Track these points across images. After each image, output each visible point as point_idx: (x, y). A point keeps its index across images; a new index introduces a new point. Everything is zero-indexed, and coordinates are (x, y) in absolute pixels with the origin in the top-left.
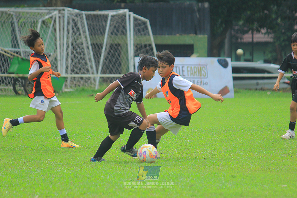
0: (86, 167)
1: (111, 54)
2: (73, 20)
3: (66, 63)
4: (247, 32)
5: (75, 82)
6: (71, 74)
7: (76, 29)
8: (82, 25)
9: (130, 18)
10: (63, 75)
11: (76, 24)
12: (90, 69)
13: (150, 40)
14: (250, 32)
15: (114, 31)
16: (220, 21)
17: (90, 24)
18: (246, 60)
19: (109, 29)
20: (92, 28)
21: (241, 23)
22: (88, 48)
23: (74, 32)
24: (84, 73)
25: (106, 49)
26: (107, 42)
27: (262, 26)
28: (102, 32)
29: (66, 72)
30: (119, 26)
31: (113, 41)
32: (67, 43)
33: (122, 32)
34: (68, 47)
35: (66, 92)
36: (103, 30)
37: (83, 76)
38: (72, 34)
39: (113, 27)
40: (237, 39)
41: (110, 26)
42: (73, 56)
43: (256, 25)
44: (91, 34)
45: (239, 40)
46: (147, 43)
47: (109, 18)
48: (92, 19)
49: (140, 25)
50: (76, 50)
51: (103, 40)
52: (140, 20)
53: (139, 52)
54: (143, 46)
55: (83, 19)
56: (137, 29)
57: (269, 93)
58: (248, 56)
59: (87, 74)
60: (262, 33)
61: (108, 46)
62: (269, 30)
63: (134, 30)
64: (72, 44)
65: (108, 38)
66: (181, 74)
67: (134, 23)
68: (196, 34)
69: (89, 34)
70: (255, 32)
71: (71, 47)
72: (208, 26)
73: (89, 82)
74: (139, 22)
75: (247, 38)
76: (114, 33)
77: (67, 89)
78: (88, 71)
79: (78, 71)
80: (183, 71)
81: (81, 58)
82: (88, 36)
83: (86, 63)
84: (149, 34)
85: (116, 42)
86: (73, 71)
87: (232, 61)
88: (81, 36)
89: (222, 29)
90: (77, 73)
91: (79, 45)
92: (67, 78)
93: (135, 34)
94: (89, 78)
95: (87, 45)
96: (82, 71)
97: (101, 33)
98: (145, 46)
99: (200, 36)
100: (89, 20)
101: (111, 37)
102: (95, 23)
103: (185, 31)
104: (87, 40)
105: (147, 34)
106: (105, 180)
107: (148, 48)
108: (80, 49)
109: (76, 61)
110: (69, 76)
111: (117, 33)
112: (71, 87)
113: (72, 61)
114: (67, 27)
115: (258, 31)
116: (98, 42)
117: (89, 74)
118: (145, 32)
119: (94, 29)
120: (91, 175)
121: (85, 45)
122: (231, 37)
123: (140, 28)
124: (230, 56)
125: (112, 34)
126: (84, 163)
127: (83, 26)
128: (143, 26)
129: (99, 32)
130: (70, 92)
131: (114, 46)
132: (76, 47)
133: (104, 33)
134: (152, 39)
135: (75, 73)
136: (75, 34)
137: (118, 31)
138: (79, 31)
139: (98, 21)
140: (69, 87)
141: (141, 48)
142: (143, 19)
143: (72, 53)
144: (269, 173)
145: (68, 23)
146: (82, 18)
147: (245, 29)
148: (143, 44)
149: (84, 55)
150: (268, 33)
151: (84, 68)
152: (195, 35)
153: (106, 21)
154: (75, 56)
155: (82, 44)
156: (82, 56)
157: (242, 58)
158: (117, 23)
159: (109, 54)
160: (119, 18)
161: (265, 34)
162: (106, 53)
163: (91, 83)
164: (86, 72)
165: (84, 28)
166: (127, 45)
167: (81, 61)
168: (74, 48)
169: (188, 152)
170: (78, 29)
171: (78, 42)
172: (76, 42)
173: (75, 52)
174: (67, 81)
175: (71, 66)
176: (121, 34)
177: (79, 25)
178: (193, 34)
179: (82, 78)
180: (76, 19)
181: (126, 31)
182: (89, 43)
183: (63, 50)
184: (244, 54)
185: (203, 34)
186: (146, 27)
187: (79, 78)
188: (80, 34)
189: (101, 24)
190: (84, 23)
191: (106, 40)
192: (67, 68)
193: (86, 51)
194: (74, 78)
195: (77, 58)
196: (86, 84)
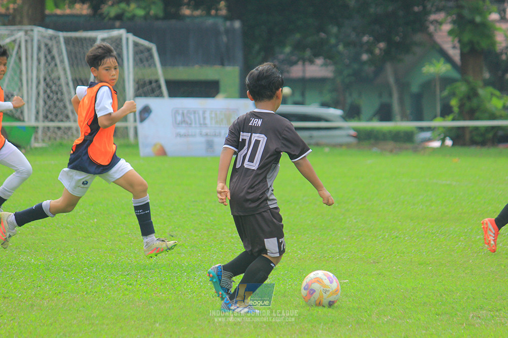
0: (63, 255)
2: (46, 45)
3: (36, 107)
5: (49, 134)
6: (43, 121)
7: (50, 58)
8: (58, 52)
10: (33, 123)
11: (50, 51)
12: (70, 115)
13: (157, 73)
14: (300, 63)
16: (257, 47)
18: (296, 103)
21: (288, 50)
22: (68, 84)
23: (47, 61)
24: (62, 121)
27: (316, 55)
29: (37, 119)
32: (38, 78)
34: (39, 83)
35: (36, 148)
37: (61, 124)
38: (45, 65)
42: (46, 96)
43: (308, 53)
44: (72, 65)
46: (153, 78)
49: (142, 52)
50: (50, 87)
52: (142, 45)
53: (141, 90)
57: (327, 150)
58: (298, 98)
59: (66, 121)
63: (134, 60)
64: (45, 79)
66: (202, 122)
68: (222, 64)
71: (42, 84)
72: (239, 54)
73: (70, 133)
74: (141, 48)
75: (297, 71)
77: (38, 142)
78: (67, 117)
79: (54, 118)
80: (204, 118)
81: (58, 99)
83: (65, 107)
84: (155, 66)
86: (46, 117)
90: (52, 120)
91: (55, 81)
92: (37, 128)
94: (69, 128)
96: (60, 117)
98: (150, 82)
100: (69, 44)
103: (207, 61)
104: (65, 73)
106: (90, 274)
107: (154, 85)
109: (50, 103)
110: (41, 124)
112: (43, 140)
113: (45, 103)
114: (38, 54)
115: (312, 62)
117: (70, 121)
119: (76, 58)
120: (70, 266)
121: (63, 81)
123: (142, 57)
126: (60, 250)
127: (60, 54)
128: (146, 54)
130: (42, 148)
132: (51, 83)
134: (160, 73)
135: (49, 120)
136: (49, 65)
138: (55, 60)
139: (82, 46)
140: (40, 141)
141: (144, 85)
143: (45, 92)
144: (324, 263)
145: (39, 49)
146: (58, 42)
147: (294, 58)
148: (147, 79)
149: (62, 94)
150: (325, 65)
151: (62, 113)
154: (48, 96)
155: (59, 79)
157: (290, 100)
161: (322, 66)
164: (65, 119)
165: (61, 57)
166: (124, 81)
167: (57, 103)
168: (47, 85)
169: (211, 234)
170: (53, 58)
171: (53, 76)
172: (50, 76)
173: (48, 91)
174: (37, 132)
175: (43, 110)
177: (55, 52)
178: (219, 65)
179: (59, 128)
180: (50, 43)
181: (122, 60)
182: (70, 78)
183: (31, 88)
184: (293, 94)
185: (233, 65)
186: (151, 56)
187: (54, 127)
188: (56, 65)
190: (61, 50)
192: (37, 113)
193: (65, 89)
194: (48, 128)
195: (52, 99)
196: (66, 137)
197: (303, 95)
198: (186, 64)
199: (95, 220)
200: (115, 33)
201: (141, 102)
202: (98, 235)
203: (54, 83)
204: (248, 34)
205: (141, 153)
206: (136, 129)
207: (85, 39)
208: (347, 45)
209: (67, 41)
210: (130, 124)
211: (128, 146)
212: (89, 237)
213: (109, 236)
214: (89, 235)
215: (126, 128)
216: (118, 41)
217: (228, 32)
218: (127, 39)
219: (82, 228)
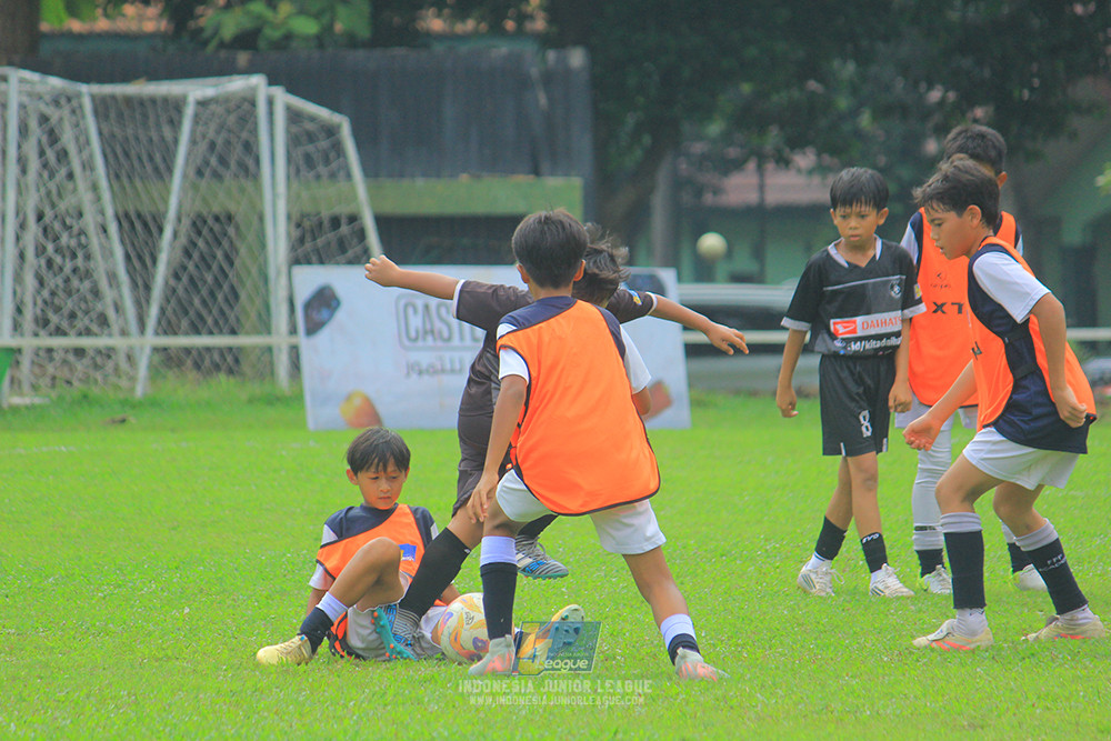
1: (196, 255)
4: (737, 165)
8: (77, 139)
9: (271, 113)
13: (354, 197)
14: (751, 165)
15: (207, 163)
16: (631, 120)
17: (113, 136)
18: (739, 278)
19: (189, 154)
20: (119, 151)
21: (715, 128)
24: (88, 332)
25: (175, 234)
26: (180, 205)
27: (797, 143)
28: (162, 167)
30: (228, 143)
31: (204, 200)
33: (243, 166)
36: (164, 159)
37: (85, 342)
39: (203, 146)
40: (699, 192)
41: (193, 142)
43: (773, 137)
44: (115, 175)
45: (709, 199)
46: (343, 210)
47: (189, 111)
48: (120, 116)
49: (311, 138)
51: (166, 201)
52: (313, 119)
53: (308, 245)
54: (326, 224)
55: (83, 117)
56: (299, 153)
58: (744, 263)
60: (799, 171)
61: (186, 222)
62: (827, 159)
63: (289, 160)
65: (183, 189)
67: (288, 131)
68: (536, 172)
69: (108, 176)
70: (770, 166)
72: (583, 143)
73: (110, 365)
74: (309, 126)
75: (740, 188)
76: (207, 172)
78: (103, 321)
81: (75, 270)
82: (103, 183)
83: (96, 293)
84: (349, 176)
85: (216, 209)
87: (680, 279)
88: (74, 181)
89: (638, 153)
91: (68, 221)
93: (293, 171)
94: (108, 353)
95: (99, 218)
96: (82, 322)
97: (156, 170)
98: (335, 222)
99: (553, 182)
101: (195, 187)
102: (130, 131)
103: (494, 161)
104: (98, 199)
105: (342, 173)
107: (344, 229)
108: (71, 236)
111: (221, 169)
115: (783, 162)
116: (146, 209)
117: (110, 335)
118: (334, 165)
119: (127, 155)
121: (90, 221)
122: (678, 184)
123: (312, 152)
124: (672, 261)
125: (200, 173)
127: (84, 144)
128: (324, 144)
129: (149, 168)
131: (210, 221)
133: (170, 170)
134: (361, 196)
137: (223, 161)
138: (69, 163)
142: (323, 113)
147: (733, 152)
148: (326, 214)
149: (88, 257)
151: (87, 313)
152: (532, 176)
153: (175, 124)
155: (80, 215)
156: (80, 261)
157: (722, 270)
158: (218, 132)
159: (188, 253)
160: (229, 112)
161: (811, 172)
162: (179, 253)
163: (116, 369)
164: (95, 328)
165: (85, 154)
166: (261, 218)
167: (75, 283)
176: (236, 176)
177: (67, 138)
181: (257, 161)
182: (110, 212)
184: (729, 253)
185: (567, 174)
186: (338, 148)
188: (70, 176)
189: (155, 138)
191: (176, 198)
193: (95, 242)
196: (98, 376)
197: (758, 253)
198: (434, 171)
199: (187, 610)
200: (236, 84)
201: (309, 279)
202: (195, 652)
203: (68, 228)
204: (606, 84)
205: (311, 423)
206: (295, 352)
207: (153, 100)
208: (883, 112)
209: (102, 107)
210: (280, 339)
211: (274, 400)
212: (169, 658)
213: (225, 656)
214: (169, 653)
215: (269, 349)
216: (244, 108)
217: (548, 79)
218: (270, 102)
219: (149, 634)
